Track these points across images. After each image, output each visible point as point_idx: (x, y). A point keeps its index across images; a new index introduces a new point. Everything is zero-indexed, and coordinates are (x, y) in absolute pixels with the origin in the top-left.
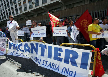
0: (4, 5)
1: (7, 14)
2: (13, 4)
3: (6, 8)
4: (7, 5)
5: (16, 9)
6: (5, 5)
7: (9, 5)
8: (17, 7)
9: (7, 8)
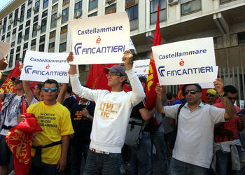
0: (18, 32)
1: (18, 55)
2: (39, 33)
3: (19, 42)
4: (24, 34)
5: (40, 46)
6: (20, 34)
7: (28, 33)
8: (44, 40)
9: (23, 40)
